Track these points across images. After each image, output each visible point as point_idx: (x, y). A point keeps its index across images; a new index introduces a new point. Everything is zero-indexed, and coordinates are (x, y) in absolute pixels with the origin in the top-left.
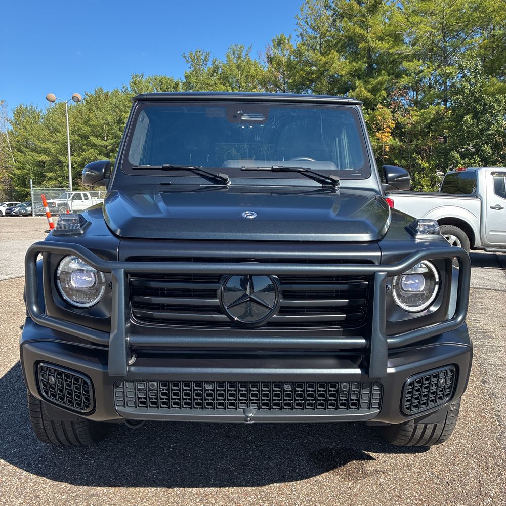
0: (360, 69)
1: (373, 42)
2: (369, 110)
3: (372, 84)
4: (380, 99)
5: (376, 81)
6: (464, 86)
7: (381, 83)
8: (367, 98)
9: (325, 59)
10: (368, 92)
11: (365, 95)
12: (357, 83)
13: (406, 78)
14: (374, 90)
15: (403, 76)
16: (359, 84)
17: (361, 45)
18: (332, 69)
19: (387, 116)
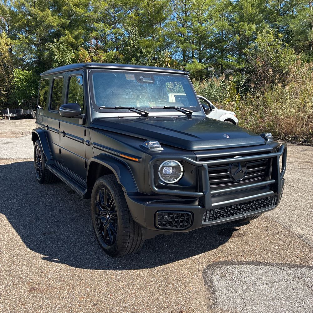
0: (66, 23)
1: (74, 7)
2: (75, 50)
3: (75, 34)
4: (80, 44)
5: (77, 33)
6: (131, 42)
7: (80, 34)
8: (72, 42)
9: (43, 14)
10: (73, 39)
11: (71, 40)
12: (66, 32)
13: (95, 33)
14: (76, 38)
15: (93, 31)
16: (68, 33)
17: (64, 8)
18: (47, 21)
19: (86, 55)
